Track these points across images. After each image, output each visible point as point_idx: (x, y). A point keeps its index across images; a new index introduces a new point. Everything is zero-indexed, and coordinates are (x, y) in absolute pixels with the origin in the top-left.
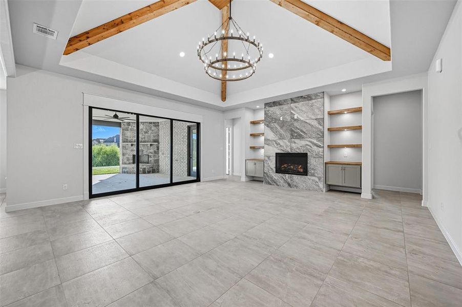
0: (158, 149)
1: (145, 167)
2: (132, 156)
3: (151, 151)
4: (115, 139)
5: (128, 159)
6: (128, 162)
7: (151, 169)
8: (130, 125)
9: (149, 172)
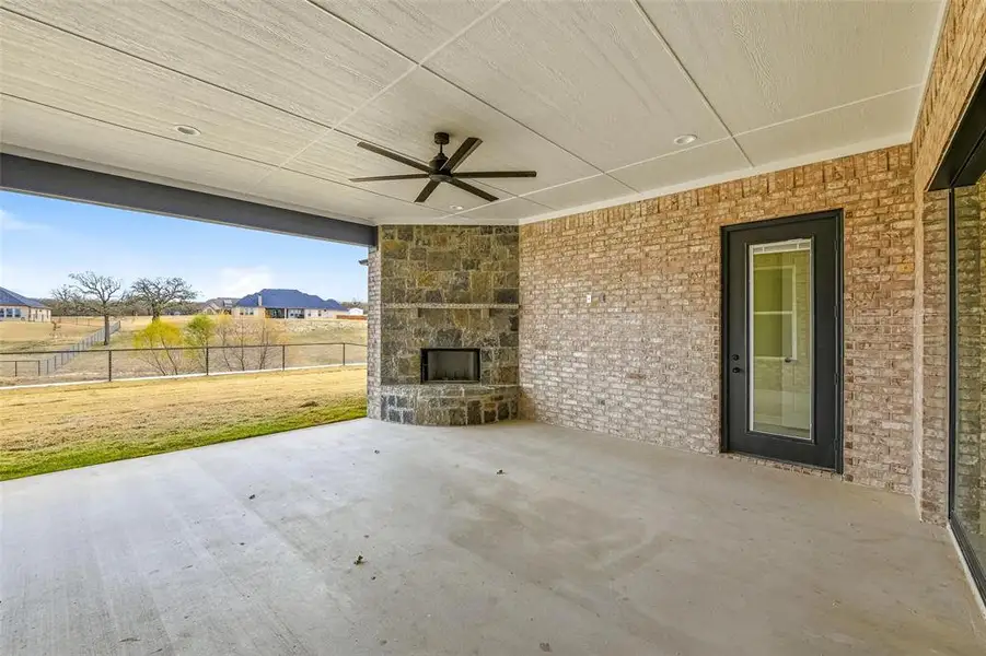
0: (515, 328)
1: (475, 398)
2: (418, 356)
3: (488, 335)
4: (260, 298)
5: (404, 367)
6: (402, 377)
7: (497, 404)
8: (410, 237)
9: (490, 419)
